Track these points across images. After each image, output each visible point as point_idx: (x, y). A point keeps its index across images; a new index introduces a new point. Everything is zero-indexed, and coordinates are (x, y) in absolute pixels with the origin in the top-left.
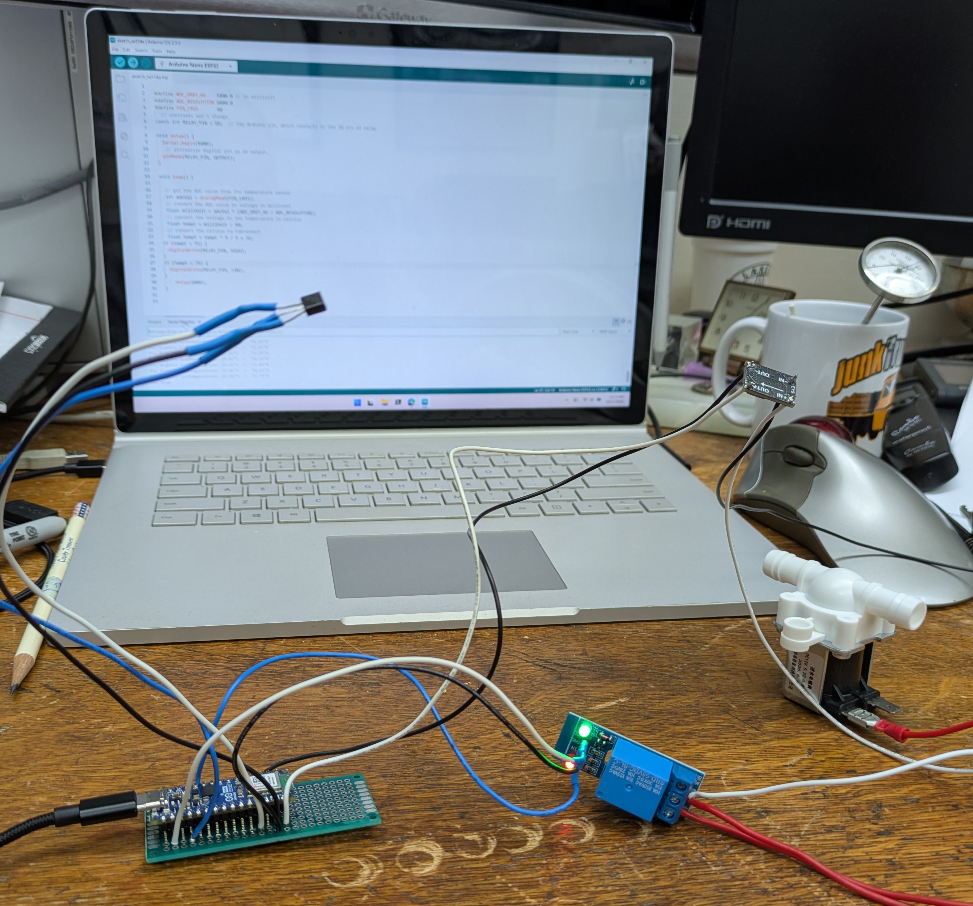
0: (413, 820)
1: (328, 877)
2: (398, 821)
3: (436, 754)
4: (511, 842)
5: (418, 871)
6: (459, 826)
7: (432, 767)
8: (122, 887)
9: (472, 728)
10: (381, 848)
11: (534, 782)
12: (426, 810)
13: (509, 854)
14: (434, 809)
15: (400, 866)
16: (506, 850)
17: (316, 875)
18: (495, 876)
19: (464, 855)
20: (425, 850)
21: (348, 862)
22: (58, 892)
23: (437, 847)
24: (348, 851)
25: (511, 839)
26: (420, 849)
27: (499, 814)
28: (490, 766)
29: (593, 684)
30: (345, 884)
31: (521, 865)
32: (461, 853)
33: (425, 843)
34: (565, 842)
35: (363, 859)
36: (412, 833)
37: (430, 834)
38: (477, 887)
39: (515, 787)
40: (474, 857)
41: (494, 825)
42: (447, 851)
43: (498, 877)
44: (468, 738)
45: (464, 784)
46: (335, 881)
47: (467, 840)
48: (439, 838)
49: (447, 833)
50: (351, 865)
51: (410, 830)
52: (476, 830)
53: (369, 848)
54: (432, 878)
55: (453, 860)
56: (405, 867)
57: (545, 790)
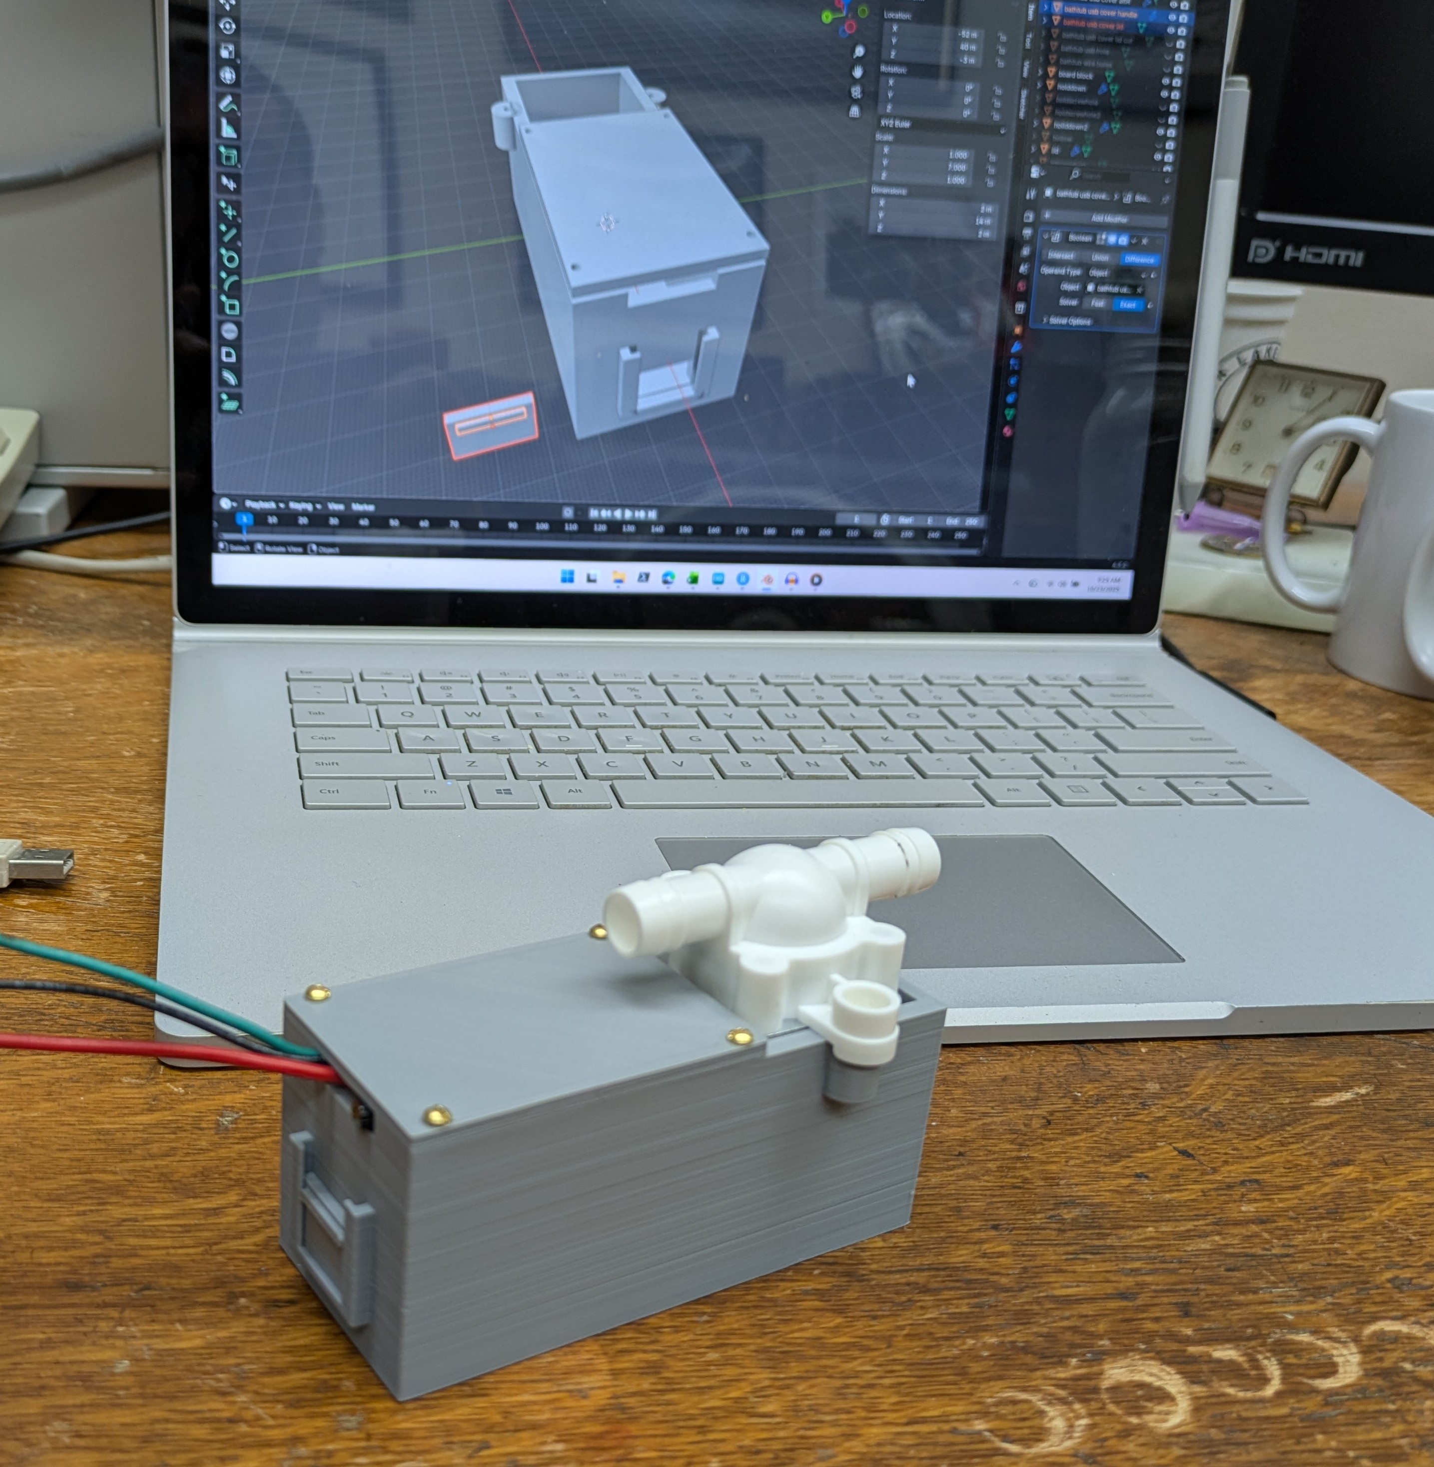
0: (1096, 1318)
1: (991, 1431)
2: (1068, 1318)
3: (1069, 1185)
4: (1306, 1366)
5: (1157, 1421)
6: (1189, 1332)
7: (1076, 1212)
8: (593, 1444)
9: (1111, 1137)
10: (1062, 1374)
11: (1284, 1246)
12: (1108, 1297)
13: (1315, 1391)
14: (1122, 1296)
15: (1119, 1412)
16: (1305, 1380)
17: (962, 1427)
18: (1312, 1435)
19: (1231, 1391)
20: (1148, 1379)
21: (1015, 1402)
22: (469, 1451)
23: (1169, 1374)
24: (1001, 1378)
25: (1304, 1361)
26: (1137, 1377)
27: (1253, 1307)
28: (1184, 1212)
29: (1292, 1060)
30: (1029, 1447)
31: (1349, 1412)
32: (1221, 1386)
33: (1141, 1365)
34: (1408, 1366)
35: (1039, 1396)
36: (1105, 1343)
37: (1143, 1347)
38: (1290, 1456)
39: (1253, 1256)
40: (1249, 1395)
41: (1256, 1332)
42: (1193, 1383)
43: (1320, 1437)
44: (1115, 1157)
45: (1157, 1247)
46: (1006, 1438)
47: (1219, 1361)
48: (1164, 1355)
49: (1175, 1346)
50: (1020, 1406)
51: (1101, 1337)
52: (1228, 1341)
53: (1038, 1373)
54: (1192, 1437)
55: (1214, 1400)
56: (1130, 1414)
57: (1316, 1262)
